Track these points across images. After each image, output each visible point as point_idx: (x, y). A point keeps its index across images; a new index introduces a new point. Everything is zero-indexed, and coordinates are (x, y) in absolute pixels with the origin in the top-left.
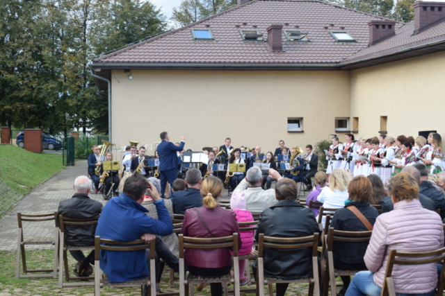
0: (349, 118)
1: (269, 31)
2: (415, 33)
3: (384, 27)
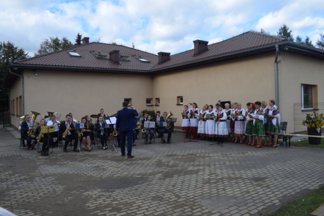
1: (111, 54)
2: (195, 55)
3: (165, 55)
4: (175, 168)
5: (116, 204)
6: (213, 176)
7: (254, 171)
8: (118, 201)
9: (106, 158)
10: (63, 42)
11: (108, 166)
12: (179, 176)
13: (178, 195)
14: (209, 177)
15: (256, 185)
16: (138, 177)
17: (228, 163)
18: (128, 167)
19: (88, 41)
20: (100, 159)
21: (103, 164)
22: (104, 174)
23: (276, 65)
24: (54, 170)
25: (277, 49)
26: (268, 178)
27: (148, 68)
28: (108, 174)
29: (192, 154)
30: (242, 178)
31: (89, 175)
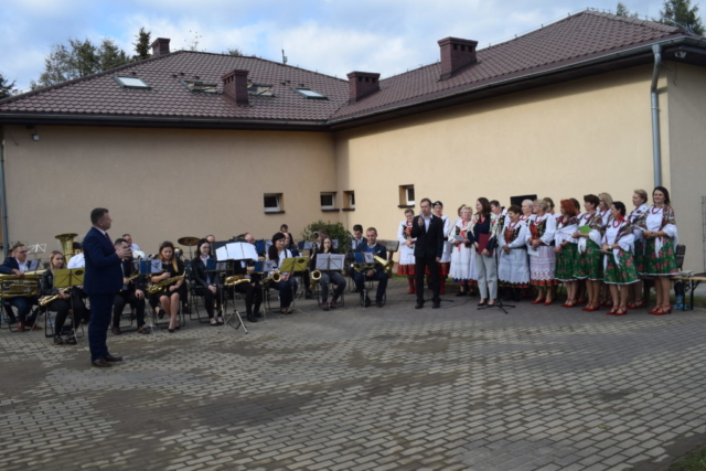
0: (335, 193)
1: (226, 80)
2: (442, 79)
3: (367, 79)
4: (395, 371)
5: (245, 465)
6: (494, 389)
7: (599, 373)
8: (251, 457)
9: (219, 348)
10: (103, 51)
11: (225, 369)
12: (407, 390)
13: (403, 438)
14: (483, 391)
15: (605, 409)
16: (301, 394)
17: (531, 355)
18: (277, 369)
19: (168, 48)
20: (206, 350)
21: (210, 363)
22: (216, 389)
23: (654, 99)
24: (86, 381)
25: (657, 56)
26: (636, 391)
27: (322, 113)
28: (225, 388)
29: (440, 334)
30: (569, 392)
31: (177, 392)
